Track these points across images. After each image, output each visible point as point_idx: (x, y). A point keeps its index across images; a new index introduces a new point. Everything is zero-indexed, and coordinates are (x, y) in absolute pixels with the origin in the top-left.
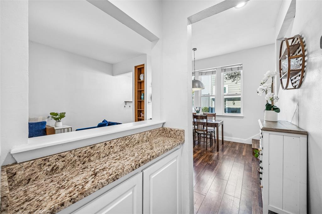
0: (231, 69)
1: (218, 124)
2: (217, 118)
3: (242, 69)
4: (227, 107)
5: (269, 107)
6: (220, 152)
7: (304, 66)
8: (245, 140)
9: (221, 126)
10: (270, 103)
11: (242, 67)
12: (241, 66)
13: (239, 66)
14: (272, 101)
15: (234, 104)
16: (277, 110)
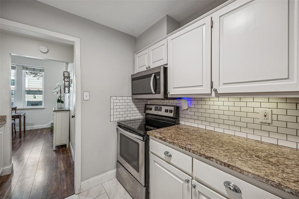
0: (34, 69)
1: (21, 115)
2: (17, 112)
3: (44, 72)
4: (26, 100)
5: (59, 101)
6: (22, 138)
7: (69, 86)
8: (46, 125)
9: (23, 117)
10: (59, 99)
11: (44, 70)
12: (42, 69)
13: (41, 69)
14: (61, 98)
15: (35, 97)
16: (63, 102)
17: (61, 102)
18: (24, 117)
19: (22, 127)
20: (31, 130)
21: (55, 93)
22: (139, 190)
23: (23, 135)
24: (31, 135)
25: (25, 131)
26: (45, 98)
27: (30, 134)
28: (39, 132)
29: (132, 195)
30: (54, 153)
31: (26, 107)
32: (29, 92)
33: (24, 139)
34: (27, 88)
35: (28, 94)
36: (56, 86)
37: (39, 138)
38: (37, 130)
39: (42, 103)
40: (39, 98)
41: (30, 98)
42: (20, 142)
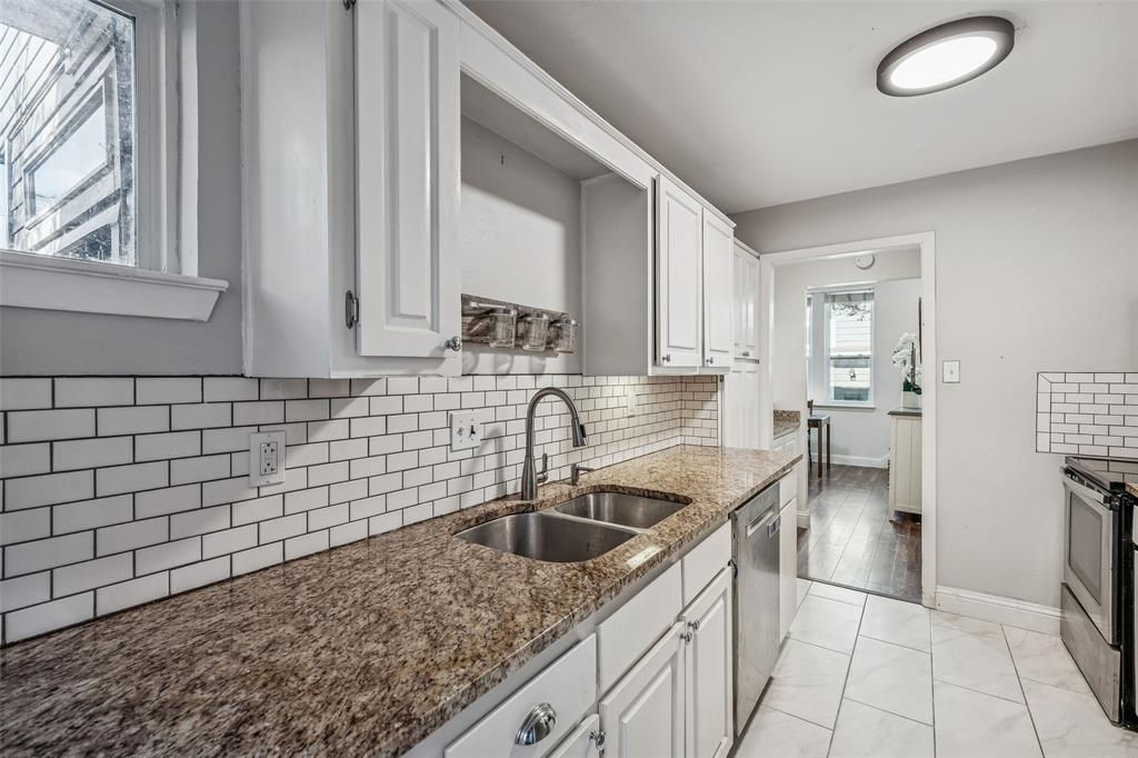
0: (849, 296)
1: (821, 421)
2: (815, 411)
4: (832, 384)
5: (909, 387)
6: (824, 478)
8: (878, 461)
9: (826, 426)
10: (910, 380)
11: (873, 294)
12: (870, 292)
13: (867, 291)
14: (913, 377)
15: (854, 376)
16: (918, 391)
17: (914, 390)
18: (828, 426)
19: (824, 455)
20: (842, 466)
21: (898, 364)
22: (1102, 658)
23: (824, 472)
24: (842, 477)
25: (828, 465)
26: (875, 378)
27: (841, 474)
28: (860, 473)
29: (1090, 681)
30: (891, 526)
31: (832, 402)
32: (840, 361)
33: (828, 481)
34: (836, 350)
35: (836, 366)
36: (900, 344)
37: (859, 486)
38: (856, 468)
39: (867, 395)
40: (863, 379)
41: (840, 378)
42: (820, 484)
